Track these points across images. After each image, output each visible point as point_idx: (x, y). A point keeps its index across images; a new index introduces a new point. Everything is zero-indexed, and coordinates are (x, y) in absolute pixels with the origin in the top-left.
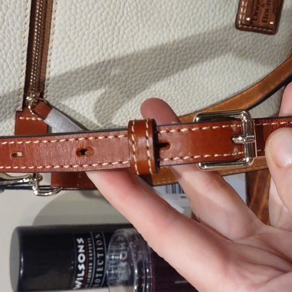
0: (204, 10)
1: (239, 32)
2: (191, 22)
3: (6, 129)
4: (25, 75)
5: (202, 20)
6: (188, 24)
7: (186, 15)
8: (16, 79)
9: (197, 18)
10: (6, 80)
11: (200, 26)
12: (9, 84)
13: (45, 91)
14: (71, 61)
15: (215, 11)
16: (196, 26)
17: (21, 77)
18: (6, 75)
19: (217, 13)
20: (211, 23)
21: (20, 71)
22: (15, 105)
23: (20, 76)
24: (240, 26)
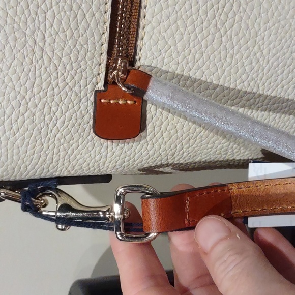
3: (79, 120)
4: (108, 30)
8: (96, 38)
10: (81, 40)
12: (85, 46)
13: (137, 58)
14: (177, 7)
17: (104, 33)
18: (82, 31)
21: (102, 25)
22: (94, 81)
23: (101, 32)
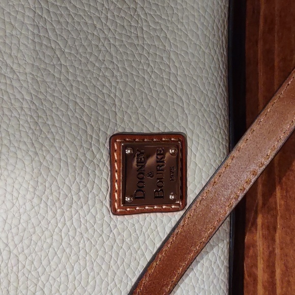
0: (51, 198)
1: (120, 218)
2: (33, 220)
5: (50, 213)
6: (27, 222)
7: (22, 210)
9: (41, 211)
11: (49, 223)
15: (69, 195)
16: (43, 223)
19: (75, 198)
20: (67, 214)
24: (119, 210)
